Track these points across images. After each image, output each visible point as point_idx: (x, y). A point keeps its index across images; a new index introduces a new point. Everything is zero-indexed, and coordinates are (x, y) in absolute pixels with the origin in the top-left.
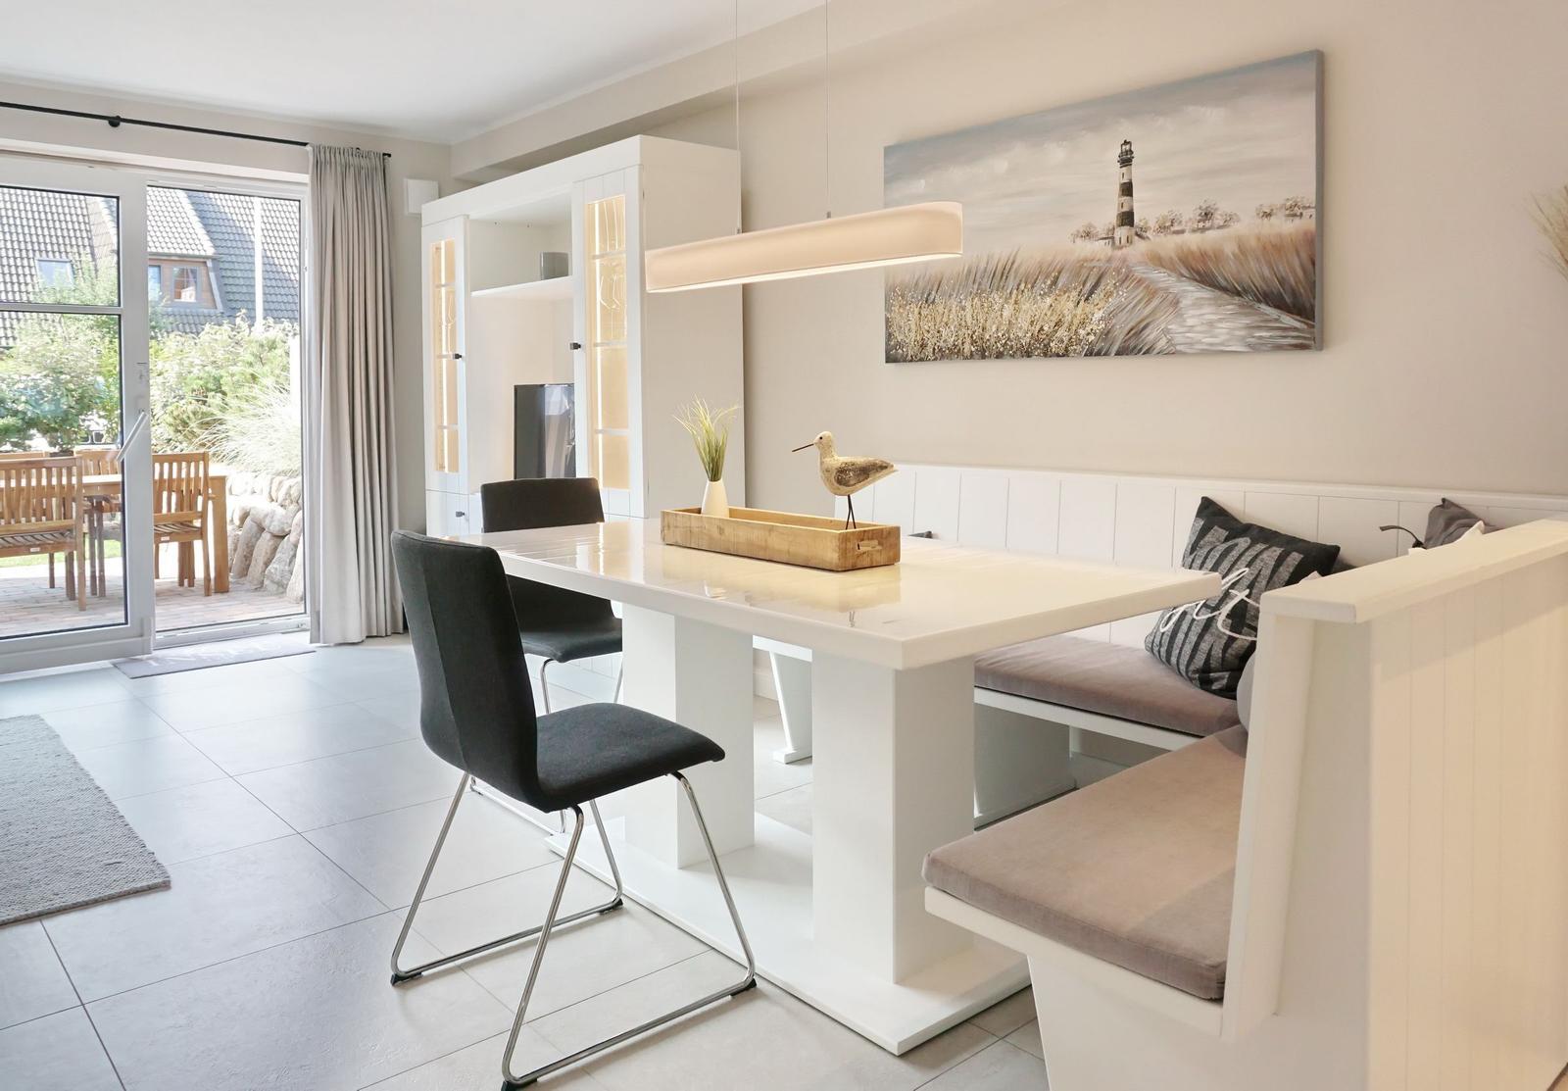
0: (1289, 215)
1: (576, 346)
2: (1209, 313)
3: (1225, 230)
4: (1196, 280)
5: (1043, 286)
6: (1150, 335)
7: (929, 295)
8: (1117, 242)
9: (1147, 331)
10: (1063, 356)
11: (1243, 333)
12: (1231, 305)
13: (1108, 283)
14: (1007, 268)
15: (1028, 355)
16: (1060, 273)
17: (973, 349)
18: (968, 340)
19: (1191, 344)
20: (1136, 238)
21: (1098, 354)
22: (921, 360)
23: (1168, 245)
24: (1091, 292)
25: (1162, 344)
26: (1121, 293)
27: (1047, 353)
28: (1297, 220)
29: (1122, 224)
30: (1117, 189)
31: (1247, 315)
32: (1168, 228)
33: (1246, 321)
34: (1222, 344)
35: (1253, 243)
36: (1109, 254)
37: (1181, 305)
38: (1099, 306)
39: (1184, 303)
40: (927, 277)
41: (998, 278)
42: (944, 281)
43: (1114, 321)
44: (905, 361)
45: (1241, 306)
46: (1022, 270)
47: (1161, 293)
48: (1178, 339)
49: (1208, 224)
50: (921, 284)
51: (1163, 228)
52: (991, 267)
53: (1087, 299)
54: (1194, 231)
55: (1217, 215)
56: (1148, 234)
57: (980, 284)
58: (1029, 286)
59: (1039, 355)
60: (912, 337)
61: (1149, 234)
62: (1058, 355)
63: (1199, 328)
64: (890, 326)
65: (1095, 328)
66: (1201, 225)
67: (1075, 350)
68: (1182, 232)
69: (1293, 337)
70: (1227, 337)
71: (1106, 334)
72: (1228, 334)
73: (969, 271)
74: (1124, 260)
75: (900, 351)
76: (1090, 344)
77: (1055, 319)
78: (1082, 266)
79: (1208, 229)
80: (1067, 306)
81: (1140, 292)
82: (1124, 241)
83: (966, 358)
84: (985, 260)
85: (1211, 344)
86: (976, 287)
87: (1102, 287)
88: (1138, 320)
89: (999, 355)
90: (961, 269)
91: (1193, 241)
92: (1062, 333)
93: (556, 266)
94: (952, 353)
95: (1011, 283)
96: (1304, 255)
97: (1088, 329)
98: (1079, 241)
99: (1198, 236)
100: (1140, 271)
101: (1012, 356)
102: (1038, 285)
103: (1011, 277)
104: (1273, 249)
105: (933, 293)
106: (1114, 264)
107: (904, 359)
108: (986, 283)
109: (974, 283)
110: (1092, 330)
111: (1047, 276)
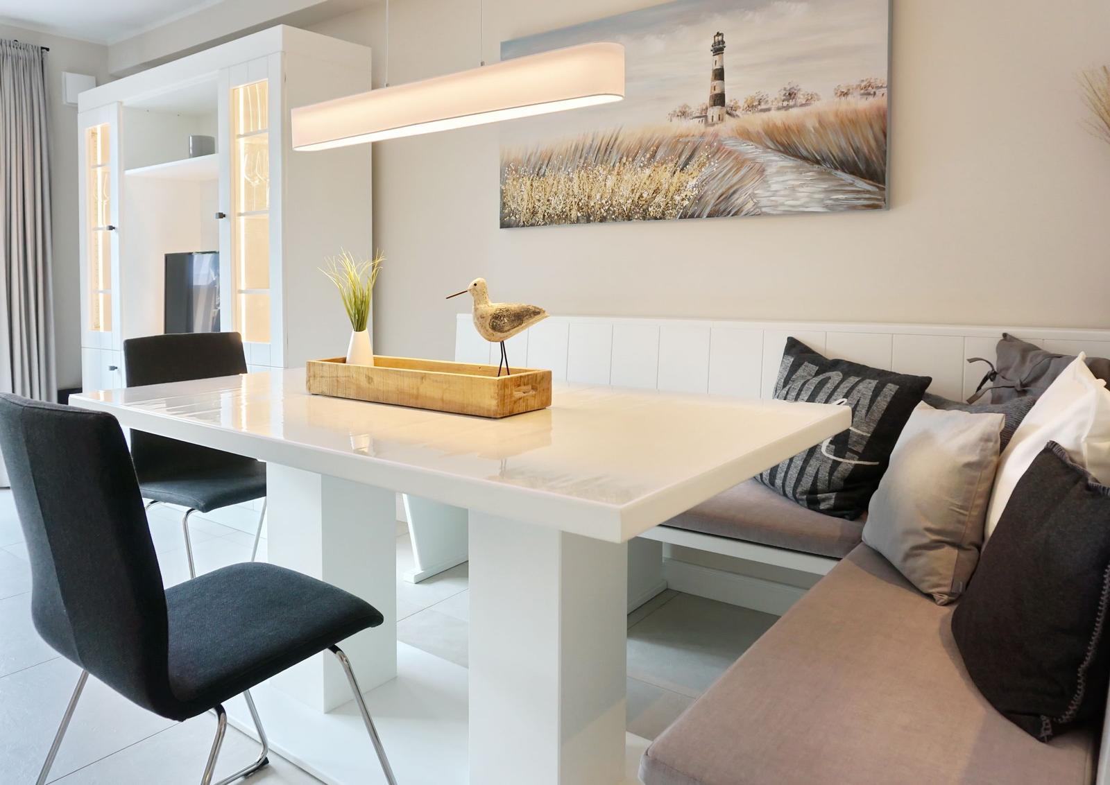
0: (863, 94)
1: (221, 216)
2: (791, 179)
3: (807, 108)
4: (780, 151)
5: (643, 159)
6: (738, 199)
7: (539, 170)
8: (710, 120)
9: (736, 196)
10: (661, 218)
11: (821, 196)
12: (811, 173)
13: (702, 155)
14: (611, 144)
15: (629, 218)
16: (657, 148)
17: (579, 215)
18: (575, 207)
19: (776, 206)
20: (727, 116)
21: (692, 216)
22: (532, 225)
23: (756, 121)
24: (686, 164)
25: (749, 206)
26: (712, 163)
27: (645, 217)
28: (871, 99)
29: (715, 104)
30: (710, 74)
31: (824, 180)
32: (756, 107)
33: (825, 186)
34: (801, 206)
35: (832, 118)
36: (702, 131)
37: (766, 173)
38: (692, 175)
39: (769, 171)
40: (538, 154)
41: (603, 153)
42: (554, 157)
43: (706, 188)
44: (517, 226)
45: (820, 173)
46: (624, 146)
47: (749, 163)
48: (764, 202)
49: (791, 103)
50: (533, 159)
51: (751, 107)
52: (596, 143)
53: (682, 169)
54: (779, 109)
55: (800, 95)
56: (738, 113)
57: (586, 158)
58: (630, 159)
59: (638, 218)
60: (524, 206)
62: (656, 218)
63: (782, 193)
64: (505, 197)
65: (689, 194)
66: (785, 104)
67: (671, 213)
68: (768, 110)
69: (865, 199)
70: (807, 200)
71: (699, 199)
72: (808, 197)
73: (577, 148)
74: (716, 135)
75: (513, 218)
76: (684, 208)
77: (653, 187)
78: (678, 141)
79: (791, 107)
80: (664, 176)
81: (730, 163)
82: (716, 119)
83: (573, 223)
84: (591, 138)
85: (793, 206)
86: (582, 161)
87: (695, 159)
88: (728, 186)
89: (603, 220)
90: (569, 146)
91: (777, 117)
92: (659, 199)
93: (204, 146)
94: (560, 219)
95: (614, 157)
96: (877, 128)
97: (683, 195)
98: (675, 120)
99: (783, 113)
100: (730, 145)
101: (615, 220)
102: (638, 158)
103: (614, 152)
104: (849, 123)
105: (544, 167)
106: (707, 139)
107: (517, 225)
108: (591, 158)
109: (580, 158)
110: (686, 196)
111: (646, 151)
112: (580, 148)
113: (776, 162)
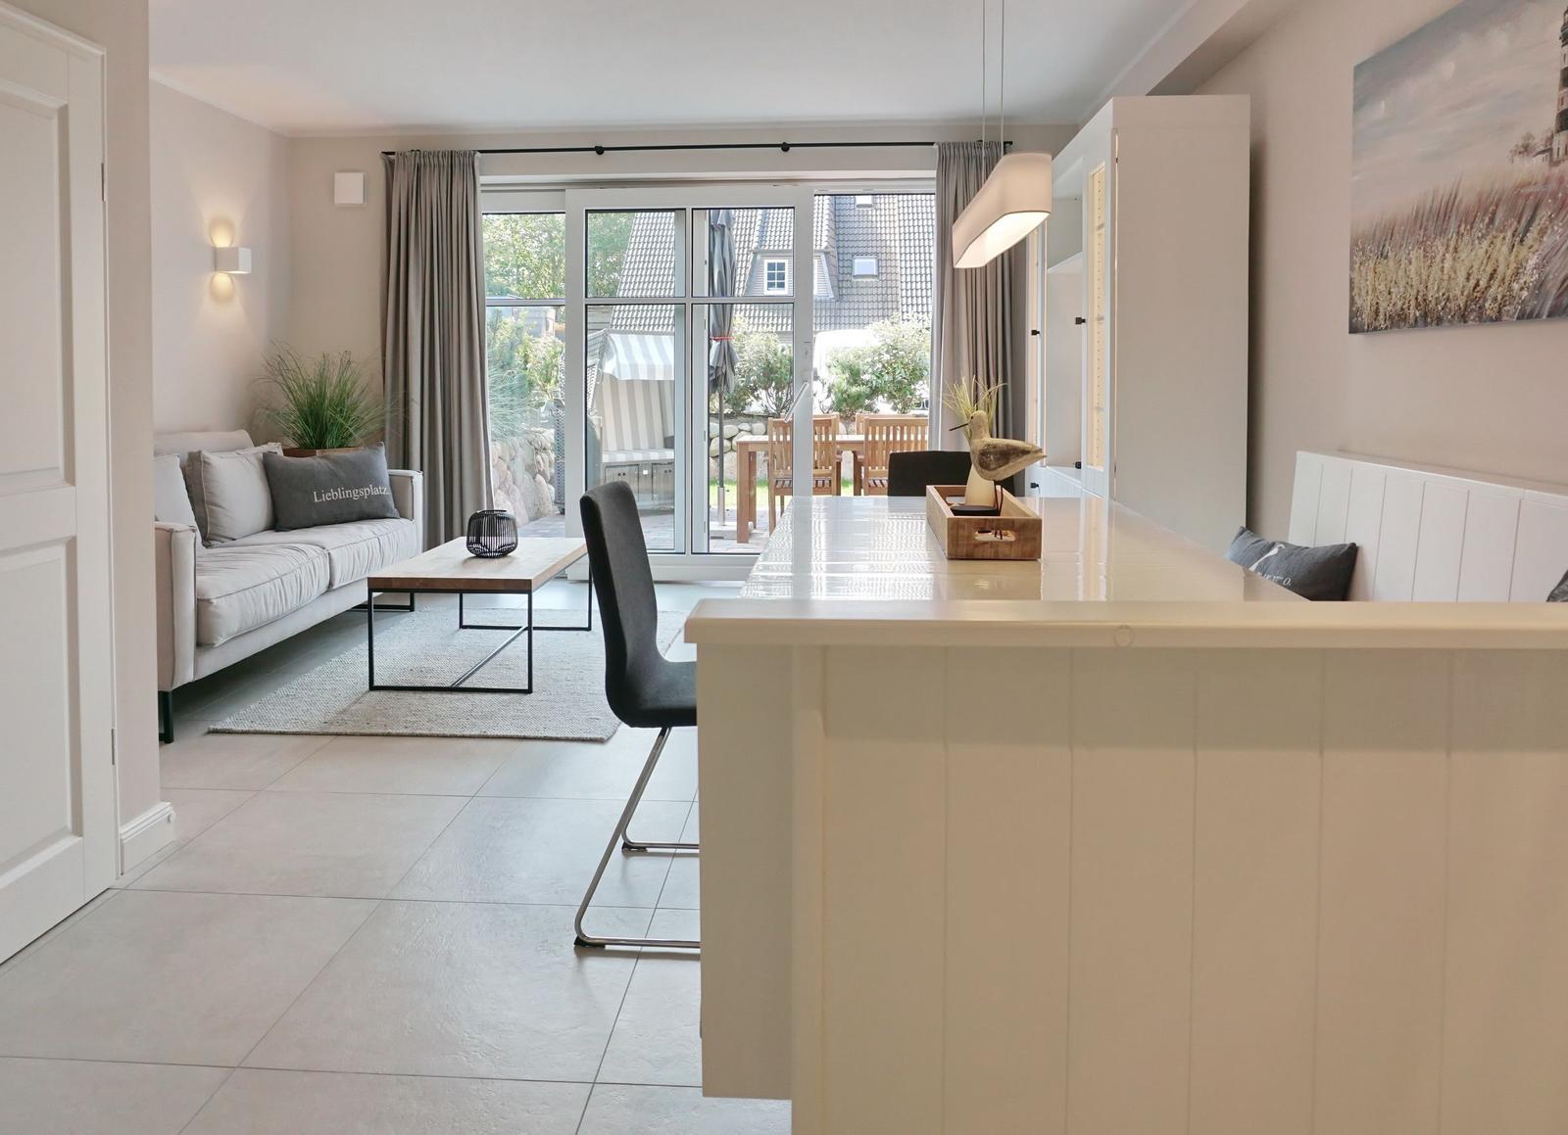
1: (1080, 321)
5: (1483, 225)
7: (1383, 247)
8: (1555, 156)
10: (1496, 320)
13: (1544, 215)
14: (1450, 204)
15: (1465, 320)
16: (1497, 206)
17: (1418, 314)
18: (1416, 303)
21: (1530, 316)
22: (1375, 329)
24: (1526, 230)
26: (1556, 228)
27: (1482, 318)
29: (1560, 128)
30: (1557, 79)
36: (1547, 174)
38: (1535, 249)
40: (1380, 224)
41: (1442, 220)
42: (1397, 228)
43: (1548, 268)
44: (1363, 331)
46: (1462, 207)
50: (1378, 233)
52: (1435, 204)
53: (1522, 241)
57: (1427, 228)
58: (1469, 227)
59: (1474, 319)
60: (1369, 301)
62: (1492, 320)
64: (1353, 288)
65: (1528, 279)
67: (1509, 311)
71: (1541, 285)
73: (1417, 214)
74: (1561, 180)
75: (1358, 318)
76: (1523, 301)
77: (1490, 269)
78: (1519, 195)
80: (1501, 251)
82: (1560, 153)
83: (1411, 326)
84: (1430, 198)
86: (1422, 232)
87: (1537, 221)
89: (1440, 322)
90: (1412, 211)
92: (1496, 289)
94: (1400, 320)
95: (1454, 225)
97: (1522, 282)
98: (1517, 158)
101: (1451, 322)
102: (1476, 225)
103: (1453, 218)
105: (1387, 243)
106: (1549, 188)
108: (1431, 228)
109: (1421, 228)
110: (1525, 282)
111: (1485, 213)
112: (1420, 213)
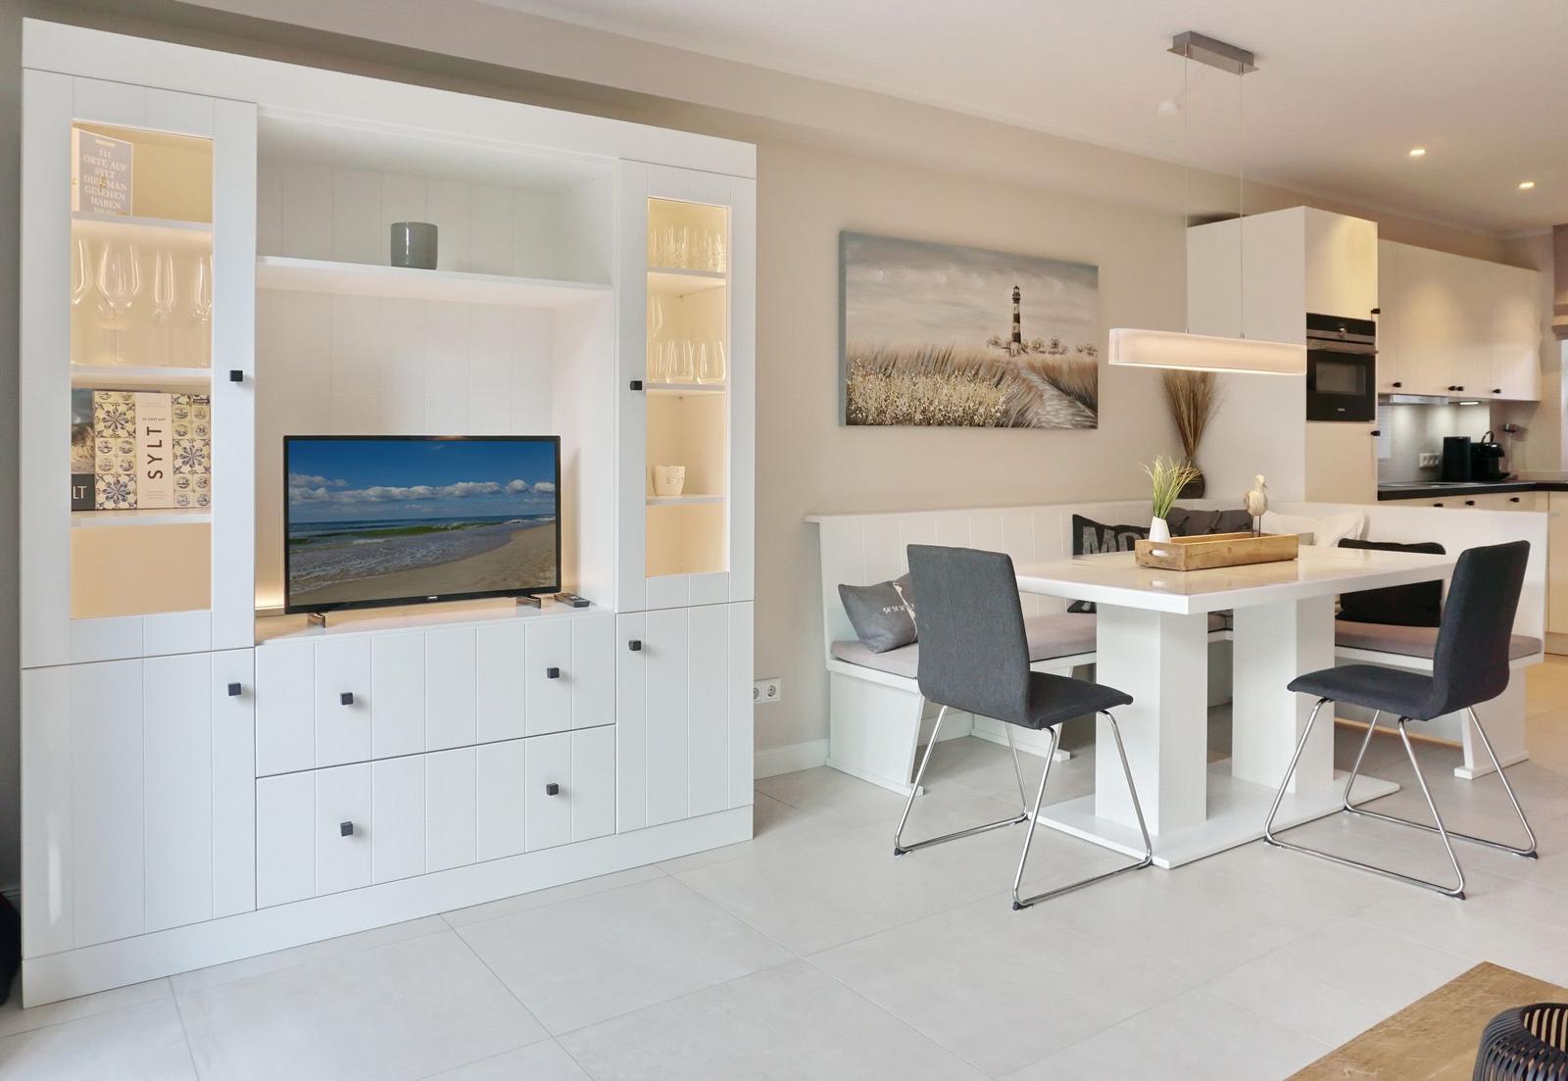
2: (1056, 404)
3: (1062, 356)
4: (1050, 383)
5: (969, 374)
6: (1029, 415)
7: (886, 369)
8: (1012, 352)
9: (1028, 412)
10: (982, 426)
11: (1070, 417)
12: (1065, 401)
13: (1008, 379)
14: (946, 356)
15: (960, 424)
16: (979, 367)
17: (922, 418)
18: (919, 410)
19: (1048, 422)
20: (1022, 351)
21: (1002, 426)
22: (880, 424)
23: (1039, 359)
24: (998, 384)
25: (1035, 421)
26: (1014, 386)
27: (972, 424)
28: (1089, 357)
29: (1015, 341)
30: (1012, 317)
31: (1071, 407)
33: (1072, 411)
34: (1062, 423)
35: (1075, 366)
36: (1008, 360)
37: (1044, 398)
38: (1002, 394)
39: (1046, 396)
40: (884, 353)
41: (939, 364)
42: (899, 360)
43: (1010, 404)
44: (864, 424)
45: (1070, 402)
46: (956, 360)
47: (1034, 390)
48: (1043, 419)
49: (1056, 350)
50: (879, 358)
51: (1035, 348)
52: (935, 354)
53: (996, 388)
54: (1050, 353)
55: (1060, 346)
57: (926, 366)
58: (961, 373)
59: (967, 425)
60: (872, 405)
61: (1028, 350)
62: (979, 425)
63: (1051, 413)
64: (851, 392)
65: (1000, 407)
66: (1053, 350)
67: (989, 422)
68: (1044, 352)
69: (1087, 421)
70: (1064, 419)
71: (1006, 413)
72: (1065, 417)
73: (919, 355)
74: (1016, 365)
75: (860, 416)
76: (998, 419)
77: (978, 400)
78: (992, 364)
79: (1056, 353)
80: (984, 391)
81: (1024, 387)
82: (1016, 352)
83: (915, 424)
84: (930, 347)
85: (1057, 423)
86: (923, 368)
87: (1004, 381)
88: (1024, 405)
89: (940, 424)
90: (912, 352)
91: (1049, 359)
92: (981, 410)
94: (905, 420)
95: (949, 369)
96: (1092, 377)
98: (990, 346)
99: (1051, 356)
100: (1024, 373)
101: (949, 425)
102: (966, 373)
103: (949, 366)
104: (1082, 371)
105: (890, 368)
106: (1011, 367)
107: (864, 422)
108: (931, 368)
109: (922, 364)
110: (998, 409)
111: (972, 367)
112: (922, 356)
113: (1049, 391)
